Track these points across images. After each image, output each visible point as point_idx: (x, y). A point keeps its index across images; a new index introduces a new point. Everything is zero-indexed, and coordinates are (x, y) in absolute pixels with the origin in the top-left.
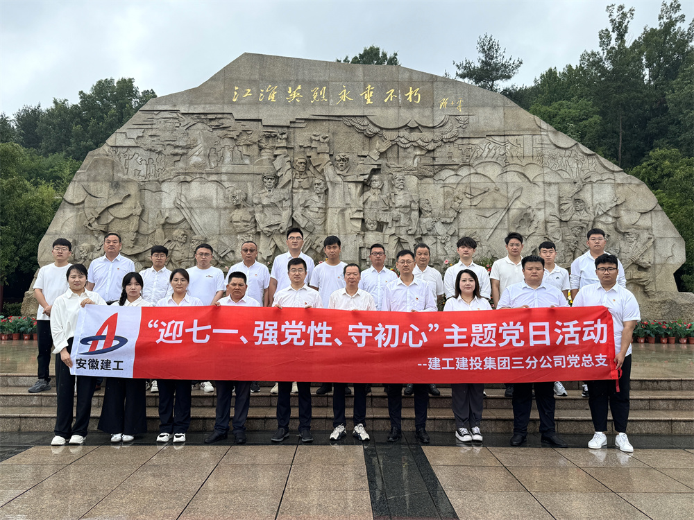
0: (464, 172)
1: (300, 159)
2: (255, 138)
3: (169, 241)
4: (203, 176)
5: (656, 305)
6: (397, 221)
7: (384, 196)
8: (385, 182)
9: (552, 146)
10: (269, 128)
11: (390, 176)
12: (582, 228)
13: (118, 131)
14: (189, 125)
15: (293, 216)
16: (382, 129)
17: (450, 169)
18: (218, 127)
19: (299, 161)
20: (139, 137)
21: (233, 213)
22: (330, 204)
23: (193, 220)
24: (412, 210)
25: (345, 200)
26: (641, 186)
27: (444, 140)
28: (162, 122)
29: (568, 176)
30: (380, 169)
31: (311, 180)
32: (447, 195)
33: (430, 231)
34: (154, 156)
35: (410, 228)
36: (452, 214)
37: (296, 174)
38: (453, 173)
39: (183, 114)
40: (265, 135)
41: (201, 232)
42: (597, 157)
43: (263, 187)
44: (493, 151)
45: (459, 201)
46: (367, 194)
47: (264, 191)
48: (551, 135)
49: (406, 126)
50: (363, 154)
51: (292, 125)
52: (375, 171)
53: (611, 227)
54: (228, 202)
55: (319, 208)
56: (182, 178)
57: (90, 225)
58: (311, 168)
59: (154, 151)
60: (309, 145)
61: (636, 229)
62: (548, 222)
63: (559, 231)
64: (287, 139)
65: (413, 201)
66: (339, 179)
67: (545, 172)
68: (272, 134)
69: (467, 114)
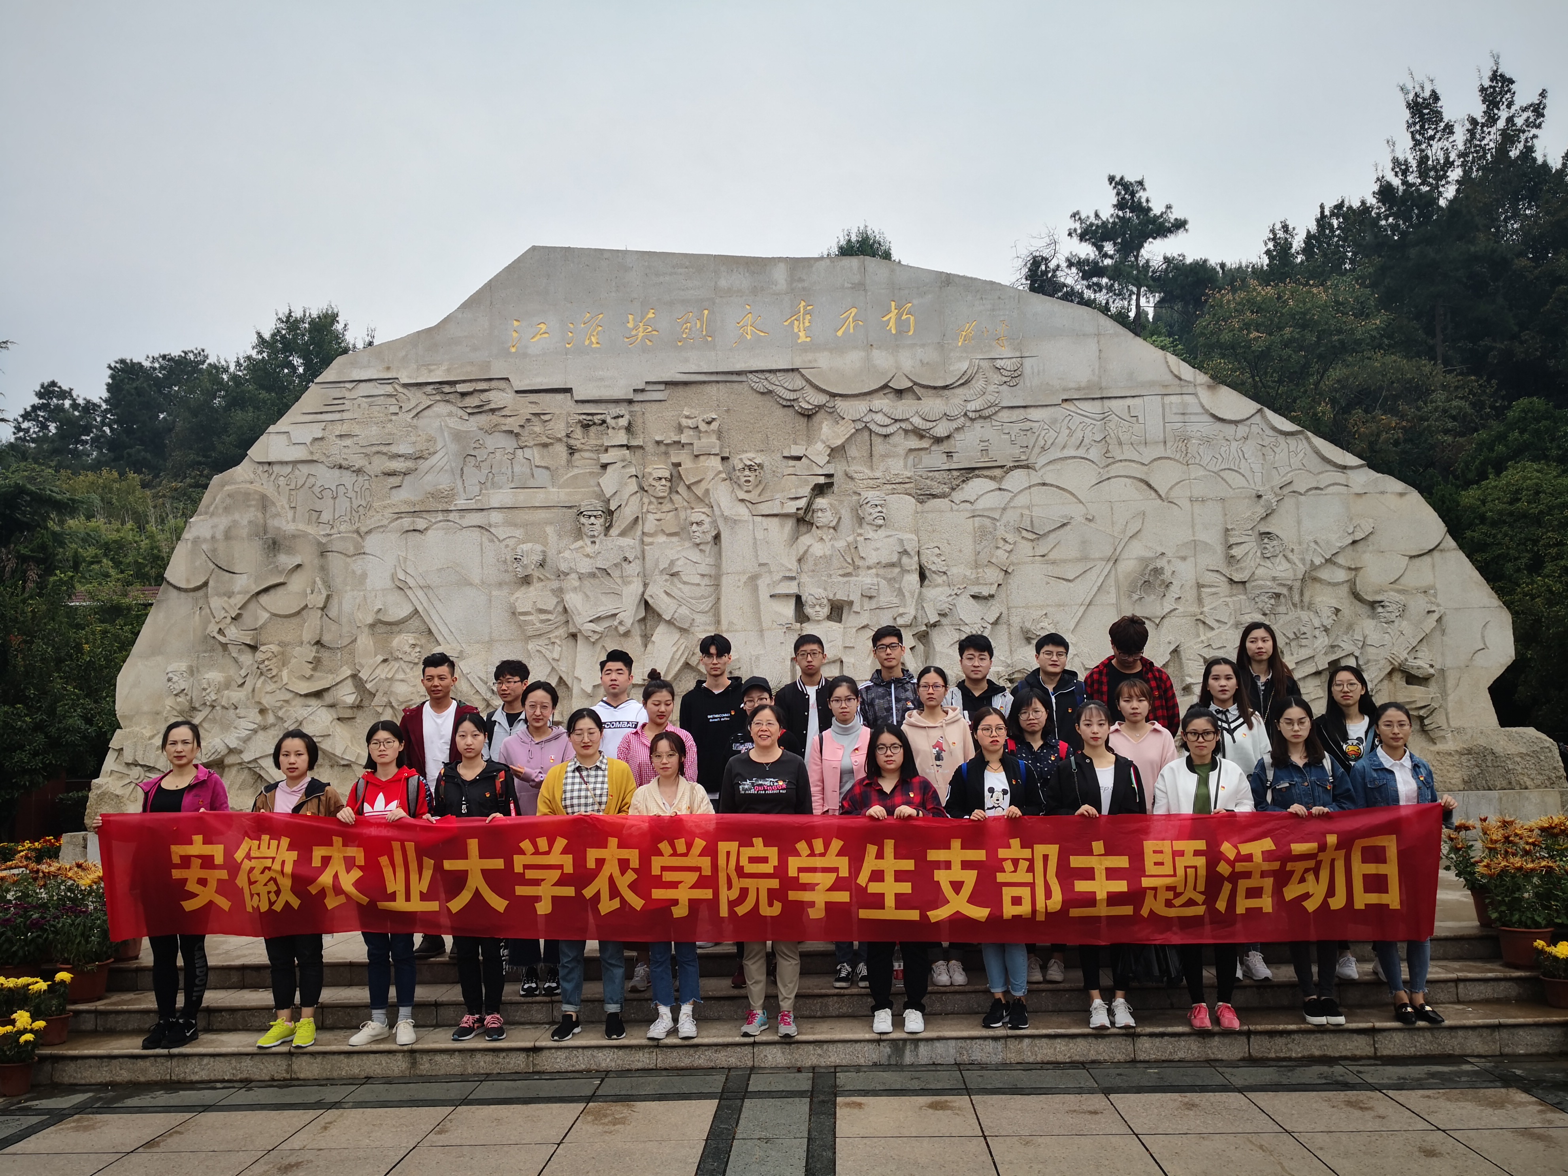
0: (1016, 480)
1: (659, 469)
2: (559, 429)
3: (385, 661)
4: (451, 516)
5: (1450, 760)
6: (870, 598)
7: (841, 544)
8: (843, 512)
9: (1207, 418)
10: (587, 405)
11: (855, 498)
12: (1278, 596)
13: (272, 428)
14: (419, 409)
15: (646, 597)
16: (833, 395)
17: (986, 477)
18: (479, 410)
19: (656, 475)
20: (316, 439)
21: (517, 594)
22: (726, 566)
23: (433, 613)
24: (904, 571)
25: (757, 556)
26: (1408, 497)
27: (971, 415)
28: (363, 406)
29: (1245, 484)
30: (831, 485)
31: (682, 515)
32: (982, 534)
33: (943, 615)
34: (348, 478)
35: (901, 610)
36: (993, 575)
37: (650, 503)
38: (993, 485)
39: (405, 386)
40: (580, 421)
41: (450, 638)
42: (1307, 438)
43: (579, 533)
44: (1079, 434)
45: (1008, 547)
46: (806, 540)
47: (580, 543)
48: (1205, 395)
49: (886, 386)
50: (794, 453)
51: (640, 397)
52: (820, 490)
53: (1344, 590)
54: (506, 571)
55: (703, 575)
56: (406, 522)
57: (220, 631)
58: (682, 489)
59: (347, 469)
60: (676, 439)
61: (1399, 591)
62: (1203, 586)
63: (1227, 605)
64: (629, 429)
65: (905, 552)
66: (743, 511)
67: (1193, 476)
68: (597, 419)
69: (1018, 354)
